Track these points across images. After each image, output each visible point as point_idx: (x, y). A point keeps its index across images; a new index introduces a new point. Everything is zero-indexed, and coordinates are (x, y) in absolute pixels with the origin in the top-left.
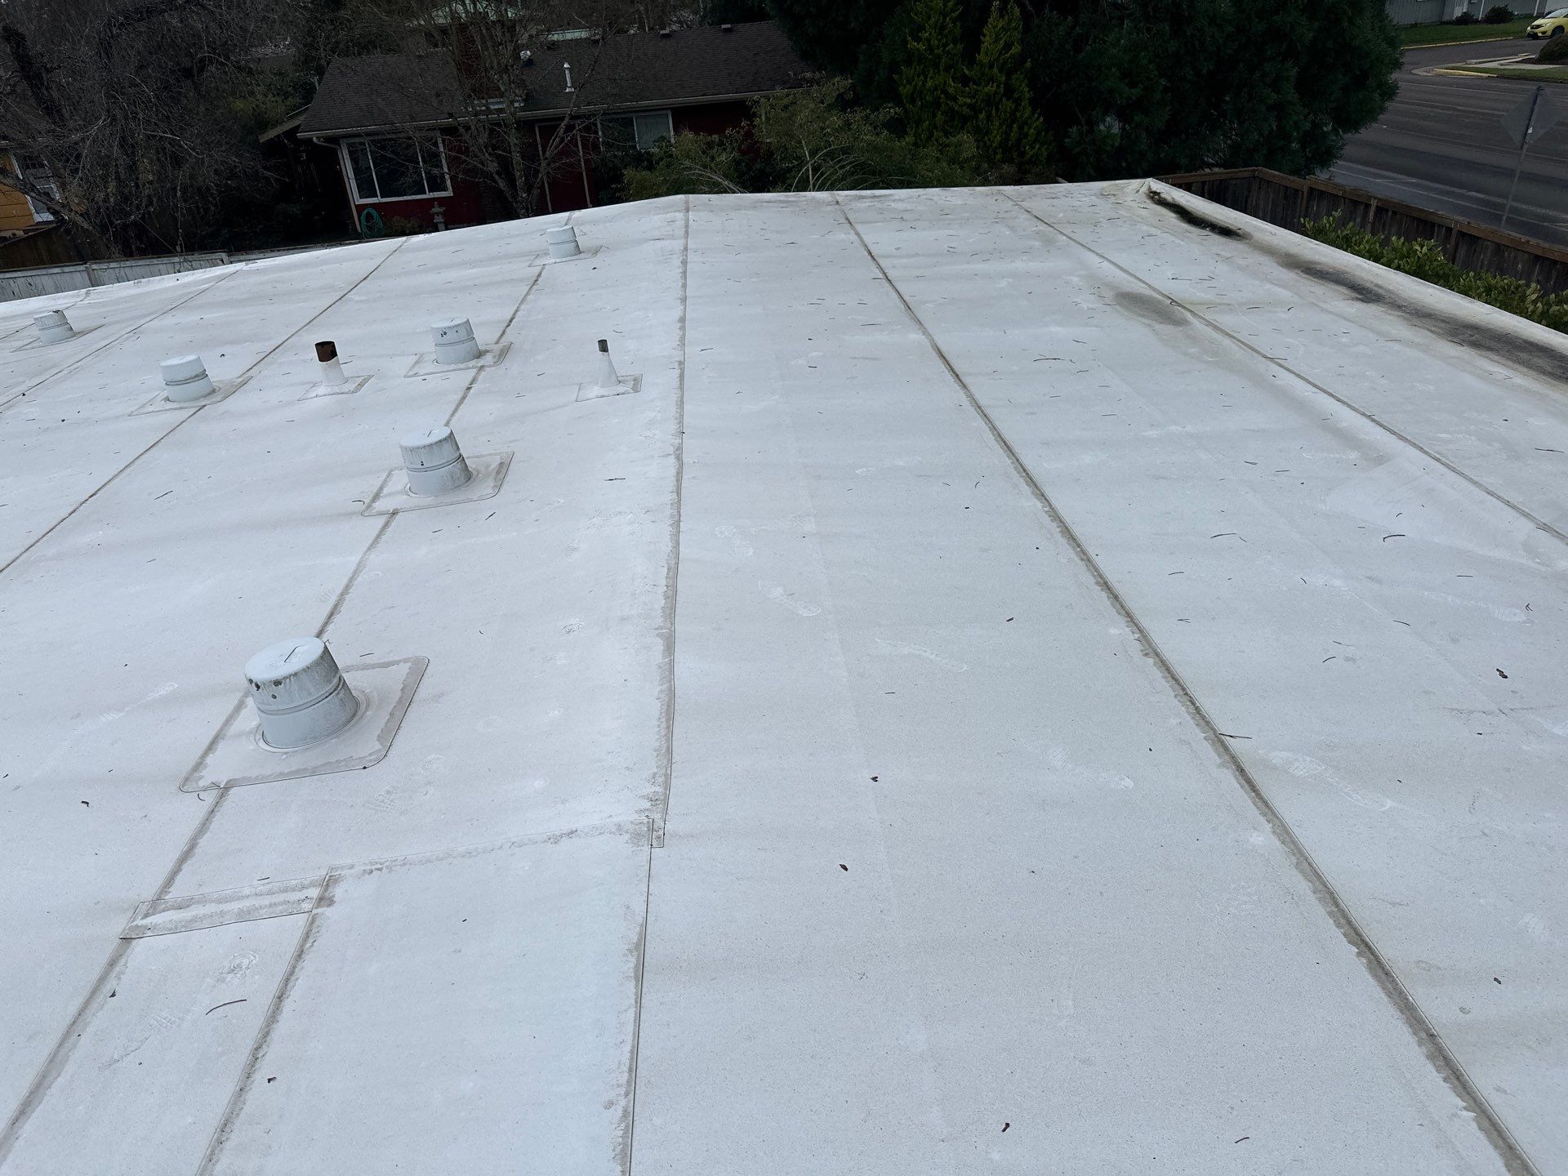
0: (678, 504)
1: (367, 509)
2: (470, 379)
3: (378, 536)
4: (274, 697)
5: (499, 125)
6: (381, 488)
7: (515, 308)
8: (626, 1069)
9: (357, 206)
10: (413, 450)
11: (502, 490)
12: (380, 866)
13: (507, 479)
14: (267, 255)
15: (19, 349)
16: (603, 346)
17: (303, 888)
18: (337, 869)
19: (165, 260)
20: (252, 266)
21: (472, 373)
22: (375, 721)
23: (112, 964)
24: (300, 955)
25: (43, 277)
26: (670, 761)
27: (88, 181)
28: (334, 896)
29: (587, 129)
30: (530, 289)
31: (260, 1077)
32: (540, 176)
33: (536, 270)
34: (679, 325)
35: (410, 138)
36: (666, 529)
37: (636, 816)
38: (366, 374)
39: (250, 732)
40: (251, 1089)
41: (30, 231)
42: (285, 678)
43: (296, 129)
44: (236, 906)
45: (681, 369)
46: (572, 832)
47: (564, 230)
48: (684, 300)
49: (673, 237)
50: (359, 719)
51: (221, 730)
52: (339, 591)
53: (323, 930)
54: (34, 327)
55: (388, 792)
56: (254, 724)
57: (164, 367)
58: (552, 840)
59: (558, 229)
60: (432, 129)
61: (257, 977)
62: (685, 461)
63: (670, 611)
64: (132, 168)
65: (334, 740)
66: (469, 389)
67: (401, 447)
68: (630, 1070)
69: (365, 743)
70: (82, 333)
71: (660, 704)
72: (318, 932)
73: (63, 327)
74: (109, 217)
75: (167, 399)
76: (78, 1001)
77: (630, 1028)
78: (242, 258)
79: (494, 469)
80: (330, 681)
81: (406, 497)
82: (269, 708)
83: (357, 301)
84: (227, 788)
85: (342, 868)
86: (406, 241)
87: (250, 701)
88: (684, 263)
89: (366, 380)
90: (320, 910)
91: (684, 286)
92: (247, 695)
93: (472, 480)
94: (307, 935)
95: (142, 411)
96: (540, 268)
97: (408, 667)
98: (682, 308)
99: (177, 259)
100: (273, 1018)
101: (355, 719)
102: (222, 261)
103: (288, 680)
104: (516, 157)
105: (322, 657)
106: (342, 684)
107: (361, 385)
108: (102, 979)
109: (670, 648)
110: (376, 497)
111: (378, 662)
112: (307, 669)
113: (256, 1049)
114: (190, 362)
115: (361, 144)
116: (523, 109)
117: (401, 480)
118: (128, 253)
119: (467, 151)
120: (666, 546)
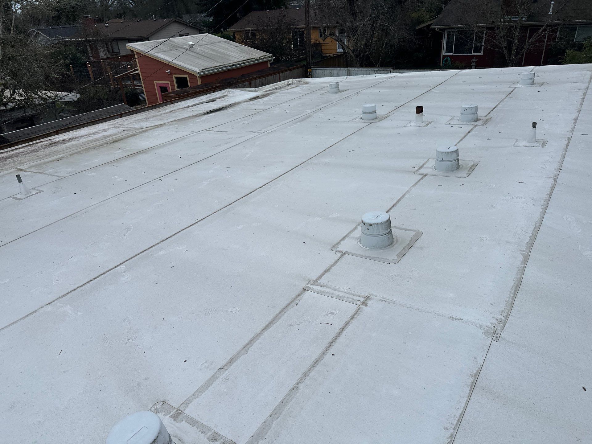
0: (548, 200)
1: (416, 171)
2: (471, 129)
3: (417, 182)
4: (368, 229)
5: (513, 27)
6: (424, 165)
7: (497, 104)
8: (457, 419)
9: (443, 56)
10: (441, 153)
11: (470, 176)
12: (386, 300)
13: (473, 172)
14: (406, 71)
15: (323, 94)
16: (534, 125)
17: (359, 296)
18: (371, 295)
19: (372, 69)
20: (401, 75)
21: (471, 127)
22: (398, 248)
23: (299, 295)
24: (352, 318)
25: (334, 70)
26: (511, 308)
27: (357, 39)
28: (368, 304)
29: (553, 31)
30: (506, 96)
31: (330, 352)
32: (524, 50)
33: (511, 89)
34: (573, 121)
35: (473, 31)
36: (539, 210)
37: (489, 324)
38: (431, 120)
39: (356, 238)
40: (326, 354)
41: (335, 54)
42: (373, 224)
43: (431, 25)
44: (337, 293)
45: (568, 141)
46: (460, 319)
47: (530, 74)
48: (579, 111)
49: (582, 82)
50: (392, 246)
51: (348, 234)
52: (398, 199)
53: (362, 313)
54: (329, 87)
55: (395, 275)
56: (358, 235)
57: (364, 107)
58: (451, 319)
59: (528, 73)
60: (483, 27)
61: (337, 319)
62: (558, 182)
63: (531, 245)
64: (372, 36)
65: (382, 250)
66: (468, 133)
67: (437, 151)
68: (458, 421)
69: (392, 255)
70: (342, 91)
71: (514, 283)
72: (360, 313)
73: (337, 89)
74: (360, 52)
75: (361, 118)
76: (287, 302)
77: (463, 405)
78: (397, 71)
79: (469, 167)
80: (387, 230)
81: (432, 170)
82: (366, 232)
83: (435, 93)
84: (345, 254)
85: (373, 295)
86: (460, 72)
87: (359, 228)
88: (585, 94)
89: (430, 123)
90: (362, 306)
91: (581, 104)
92: (359, 225)
93: (459, 169)
94: (356, 313)
95: (353, 121)
96: (513, 88)
97: (414, 234)
98: (578, 114)
99: (376, 69)
100: (339, 335)
101: (391, 246)
102: (390, 71)
103: (374, 225)
104: (516, 41)
105: (387, 221)
106: (391, 232)
107: (428, 124)
108: (295, 299)
109: (526, 260)
110: (421, 168)
111: (404, 228)
112: (381, 223)
113: (331, 342)
114: (372, 107)
115: (453, 32)
116: (525, 21)
117: (432, 163)
118: (362, 66)
119: (495, 38)
120: (537, 217)
